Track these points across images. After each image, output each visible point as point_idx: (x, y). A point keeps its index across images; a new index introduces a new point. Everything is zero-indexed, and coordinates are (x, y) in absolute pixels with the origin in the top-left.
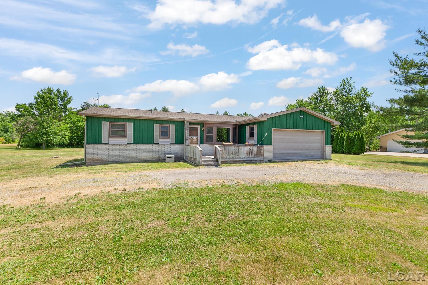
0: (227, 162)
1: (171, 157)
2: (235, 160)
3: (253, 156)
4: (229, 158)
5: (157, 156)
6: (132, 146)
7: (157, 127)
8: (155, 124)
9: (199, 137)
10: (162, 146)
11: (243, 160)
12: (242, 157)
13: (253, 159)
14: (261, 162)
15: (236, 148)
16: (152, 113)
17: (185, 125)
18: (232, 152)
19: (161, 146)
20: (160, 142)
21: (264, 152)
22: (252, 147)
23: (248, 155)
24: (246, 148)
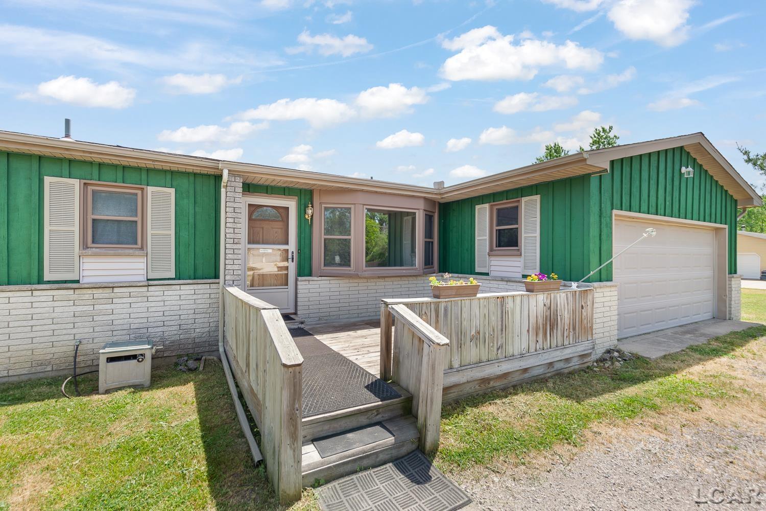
1: (134, 357)
3: (557, 338)
4: (462, 368)
5: (64, 349)
8: (47, 180)
9: (292, 246)
10: (95, 291)
12: (516, 353)
13: (558, 353)
14: (585, 361)
17: (223, 190)
18: (473, 332)
19: (90, 291)
20: (86, 273)
21: (592, 314)
22: (552, 295)
23: (541, 339)
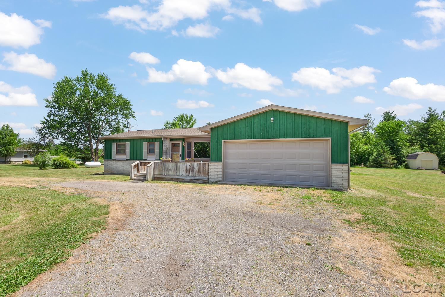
0: (165, 179)
2: (172, 177)
3: (194, 174)
4: (167, 175)
6: (128, 162)
7: (145, 144)
8: (144, 142)
9: (180, 153)
11: (181, 178)
12: (180, 175)
14: (206, 182)
15: (174, 164)
16: (153, 132)
17: (163, 142)
18: (169, 169)
20: (148, 158)
21: (208, 170)
22: (192, 164)
23: (188, 173)
24: (185, 164)
